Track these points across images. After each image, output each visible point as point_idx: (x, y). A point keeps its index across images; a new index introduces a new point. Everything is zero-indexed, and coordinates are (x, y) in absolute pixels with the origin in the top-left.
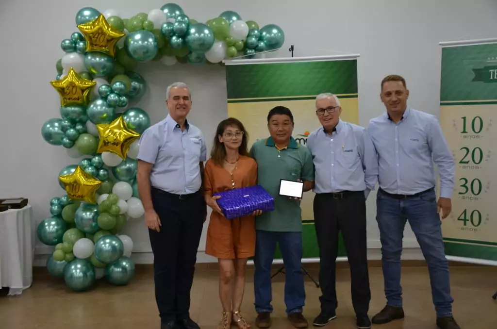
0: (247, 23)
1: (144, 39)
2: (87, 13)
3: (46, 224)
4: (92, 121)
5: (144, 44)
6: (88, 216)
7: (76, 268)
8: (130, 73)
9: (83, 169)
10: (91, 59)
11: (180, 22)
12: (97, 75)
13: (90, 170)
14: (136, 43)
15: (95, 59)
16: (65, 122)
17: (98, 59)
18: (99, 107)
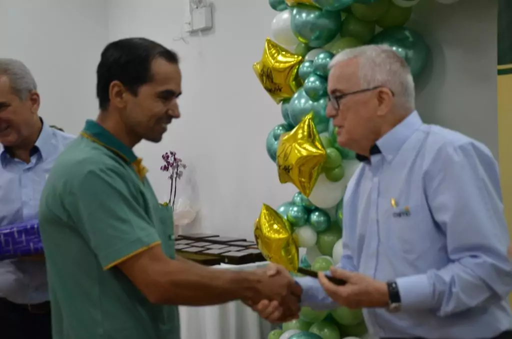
15: (301, 15)
17: (304, 15)
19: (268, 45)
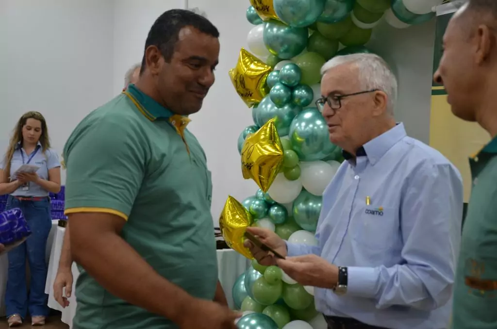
17: (275, 30)
19: (242, 55)
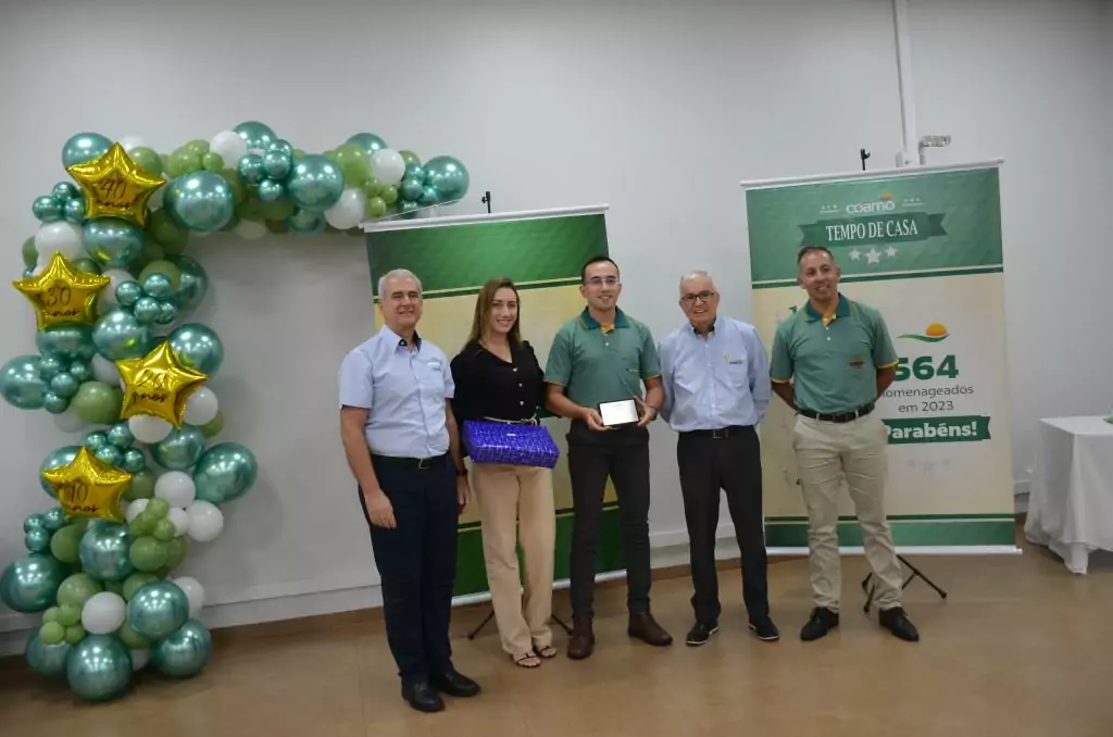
0: (401, 152)
1: (205, 187)
2: (85, 143)
3: (19, 570)
4: (104, 356)
5: (207, 197)
6: (108, 546)
7: (91, 656)
8: (176, 257)
9: (92, 452)
10: (97, 233)
11: (277, 154)
12: (109, 263)
13: (106, 454)
14: (190, 197)
15: (105, 232)
16: (47, 362)
17: (111, 232)
18: (118, 327)
